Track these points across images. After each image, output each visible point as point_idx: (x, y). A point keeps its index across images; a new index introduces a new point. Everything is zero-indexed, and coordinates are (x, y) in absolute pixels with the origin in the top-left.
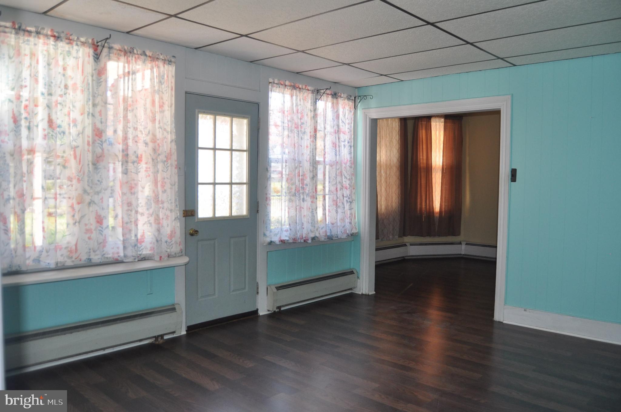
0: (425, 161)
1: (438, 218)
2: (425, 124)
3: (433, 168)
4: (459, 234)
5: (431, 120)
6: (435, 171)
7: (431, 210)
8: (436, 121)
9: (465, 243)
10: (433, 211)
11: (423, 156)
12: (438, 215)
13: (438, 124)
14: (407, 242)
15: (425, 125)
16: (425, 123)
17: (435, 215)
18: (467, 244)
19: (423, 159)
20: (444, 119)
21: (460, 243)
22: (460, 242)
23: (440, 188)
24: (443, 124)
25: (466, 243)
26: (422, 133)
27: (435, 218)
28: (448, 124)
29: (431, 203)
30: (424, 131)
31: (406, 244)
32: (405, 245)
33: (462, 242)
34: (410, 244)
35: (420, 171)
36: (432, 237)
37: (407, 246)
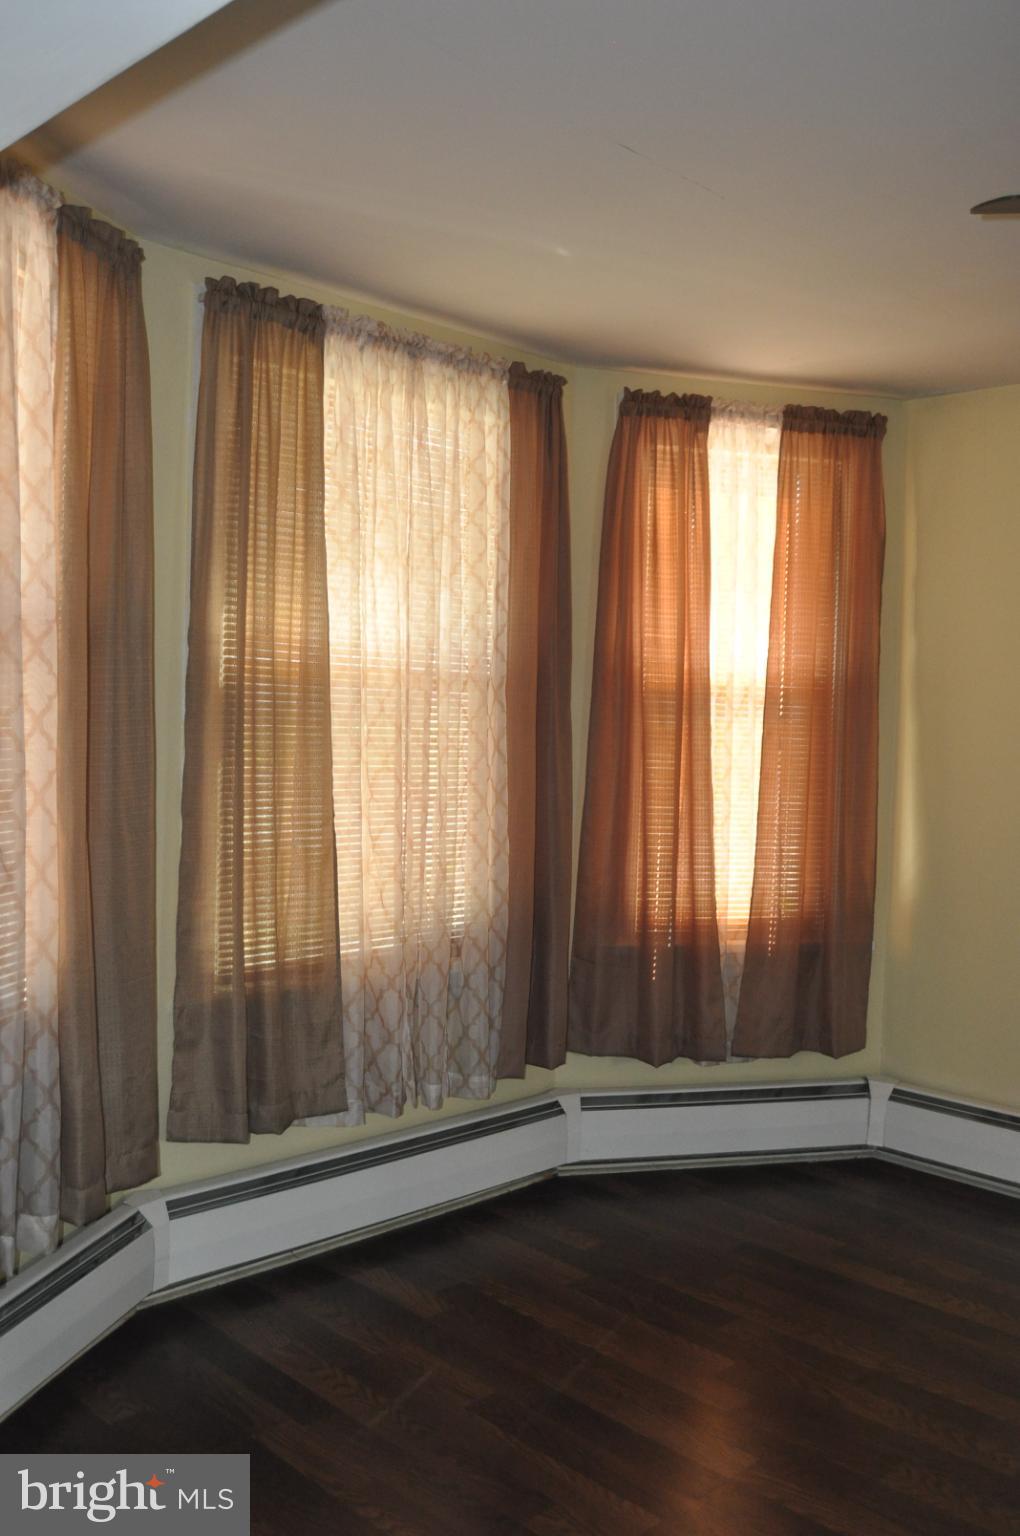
0: (668, 654)
1: (741, 959)
2: (672, 453)
3: (714, 691)
4: (858, 1043)
5: (706, 431)
6: (725, 705)
7: (703, 917)
8: (734, 440)
9: (888, 1088)
10: (713, 923)
11: (656, 627)
12: (741, 943)
13: (745, 454)
14: (567, 1091)
15: (672, 460)
16: (676, 449)
17: (722, 944)
18: (898, 1096)
19: (656, 642)
20: (784, 430)
21: (863, 1090)
22: (862, 1082)
23: (757, 797)
24: (775, 456)
25: (895, 1091)
26: (658, 502)
27: (722, 959)
28: (805, 460)
29: (701, 881)
30: (664, 494)
31: (556, 1104)
32: (554, 1109)
33: (872, 1084)
34: (584, 1101)
35: (643, 705)
36: (704, 1063)
37: (562, 1112)
